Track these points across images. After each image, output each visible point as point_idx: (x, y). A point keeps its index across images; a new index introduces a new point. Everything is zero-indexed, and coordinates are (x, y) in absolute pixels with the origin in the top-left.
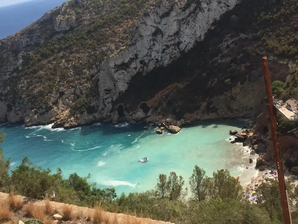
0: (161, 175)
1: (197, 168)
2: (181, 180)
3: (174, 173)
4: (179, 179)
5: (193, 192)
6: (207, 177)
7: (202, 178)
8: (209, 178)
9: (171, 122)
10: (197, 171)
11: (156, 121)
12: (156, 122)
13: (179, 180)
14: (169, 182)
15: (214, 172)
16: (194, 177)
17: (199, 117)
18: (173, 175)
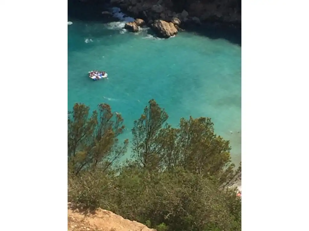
0: (79, 105)
1: (153, 105)
2: (117, 123)
3: (108, 106)
4: (114, 119)
5: (135, 149)
6: (169, 127)
7: (160, 126)
8: (173, 129)
9: (160, 13)
10: (152, 112)
11: (131, 5)
12: (130, 7)
13: (114, 123)
14: (92, 123)
15: (183, 119)
16: (144, 123)
17: (219, 15)
18: (105, 111)
